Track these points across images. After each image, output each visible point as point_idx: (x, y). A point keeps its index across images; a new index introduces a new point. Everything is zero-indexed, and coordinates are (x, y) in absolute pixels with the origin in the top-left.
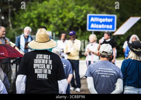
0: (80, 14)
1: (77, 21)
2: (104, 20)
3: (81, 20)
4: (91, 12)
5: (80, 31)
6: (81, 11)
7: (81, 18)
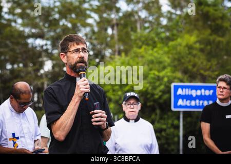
0: (157, 84)
1: (153, 95)
2: (199, 93)
3: (160, 94)
4: (176, 80)
5: (158, 111)
6: (159, 79)
7: (161, 91)
